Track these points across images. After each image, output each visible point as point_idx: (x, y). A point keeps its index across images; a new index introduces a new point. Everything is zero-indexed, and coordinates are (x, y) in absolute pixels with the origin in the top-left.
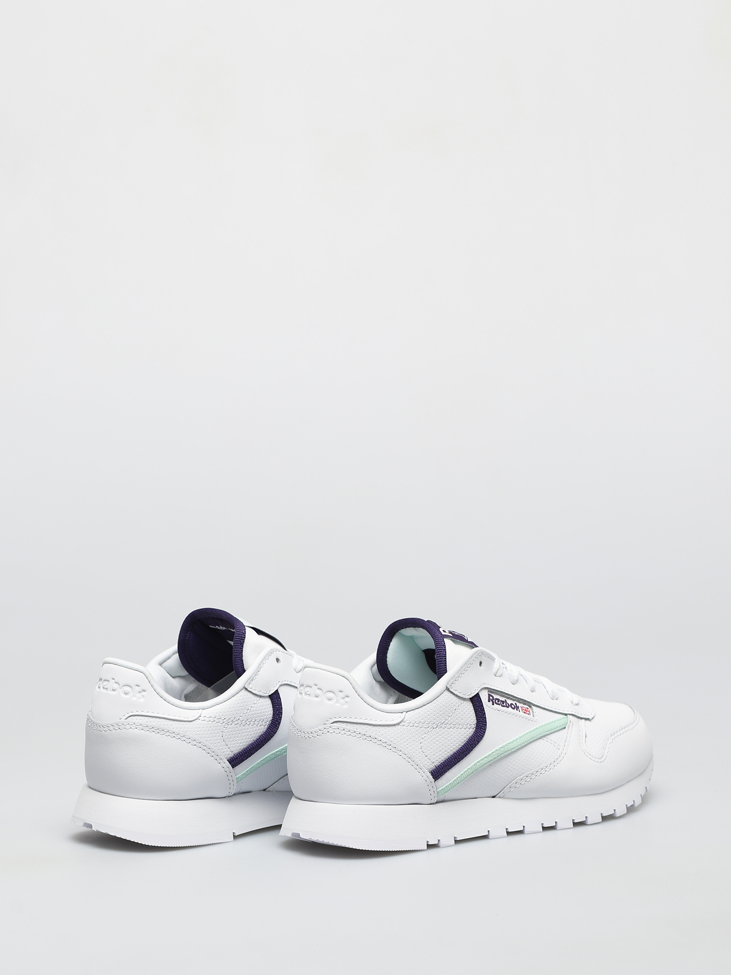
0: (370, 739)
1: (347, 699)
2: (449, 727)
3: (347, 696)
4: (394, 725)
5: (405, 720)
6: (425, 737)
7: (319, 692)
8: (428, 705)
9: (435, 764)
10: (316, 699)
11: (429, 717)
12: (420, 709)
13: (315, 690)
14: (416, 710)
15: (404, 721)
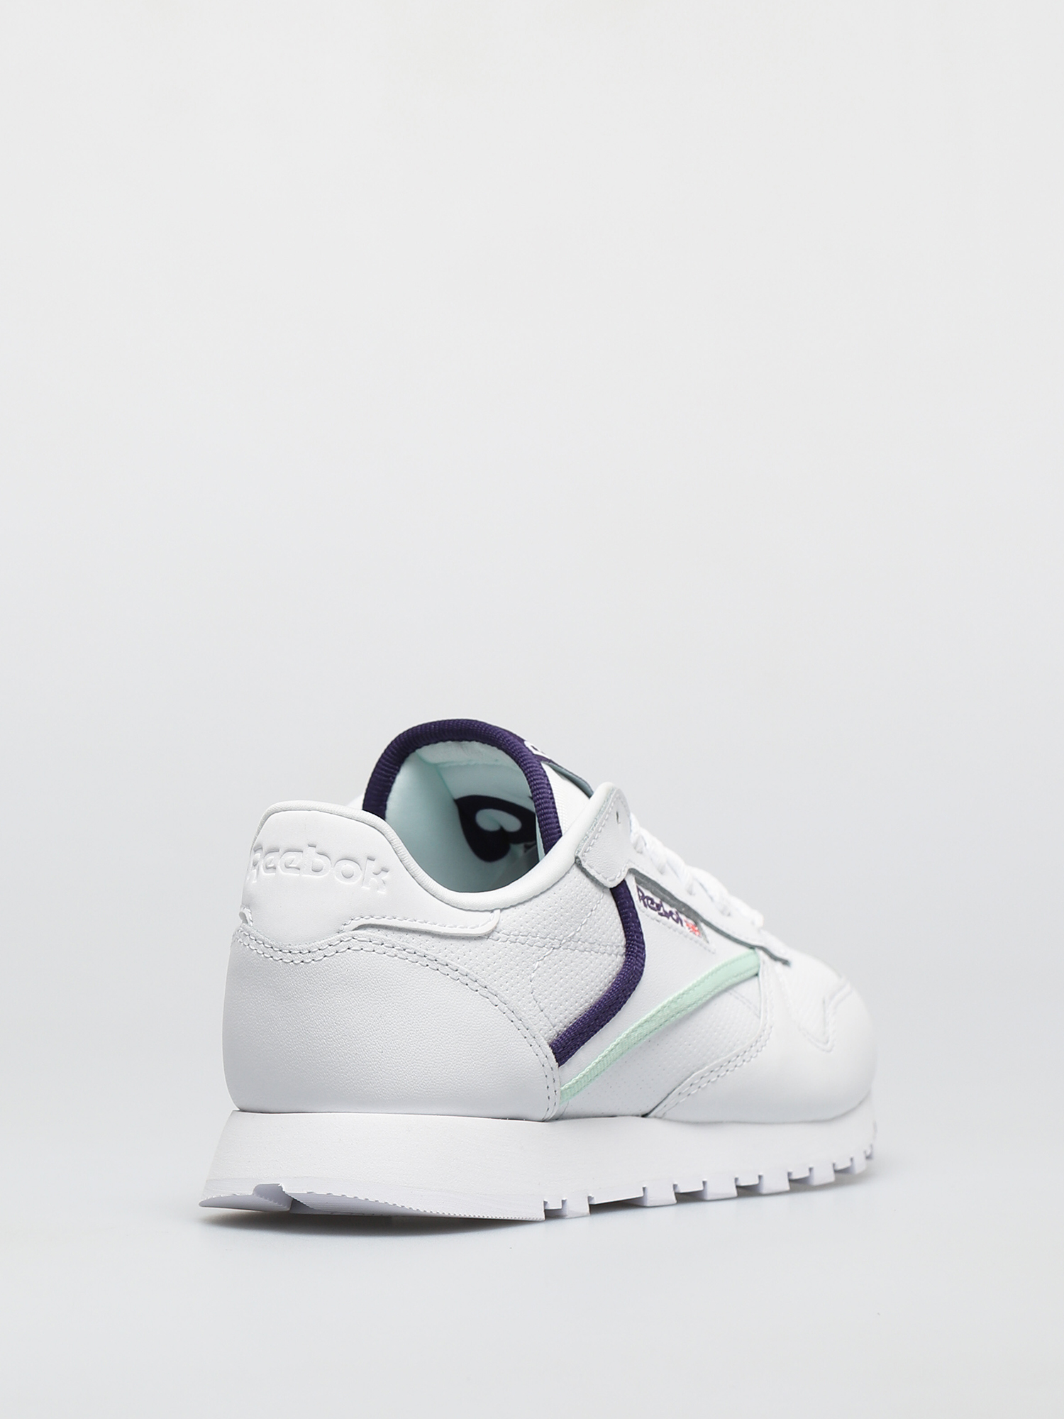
0: (435, 966)
1: (385, 876)
2: (582, 948)
3: (385, 870)
4: (479, 938)
5: (500, 926)
6: (538, 967)
7: (321, 861)
8: (543, 896)
9: (557, 1029)
10: (316, 877)
11: (545, 923)
12: (527, 904)
13: (311, 857)
14: (519, 906)
15: (498, 930)
